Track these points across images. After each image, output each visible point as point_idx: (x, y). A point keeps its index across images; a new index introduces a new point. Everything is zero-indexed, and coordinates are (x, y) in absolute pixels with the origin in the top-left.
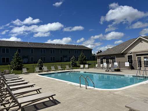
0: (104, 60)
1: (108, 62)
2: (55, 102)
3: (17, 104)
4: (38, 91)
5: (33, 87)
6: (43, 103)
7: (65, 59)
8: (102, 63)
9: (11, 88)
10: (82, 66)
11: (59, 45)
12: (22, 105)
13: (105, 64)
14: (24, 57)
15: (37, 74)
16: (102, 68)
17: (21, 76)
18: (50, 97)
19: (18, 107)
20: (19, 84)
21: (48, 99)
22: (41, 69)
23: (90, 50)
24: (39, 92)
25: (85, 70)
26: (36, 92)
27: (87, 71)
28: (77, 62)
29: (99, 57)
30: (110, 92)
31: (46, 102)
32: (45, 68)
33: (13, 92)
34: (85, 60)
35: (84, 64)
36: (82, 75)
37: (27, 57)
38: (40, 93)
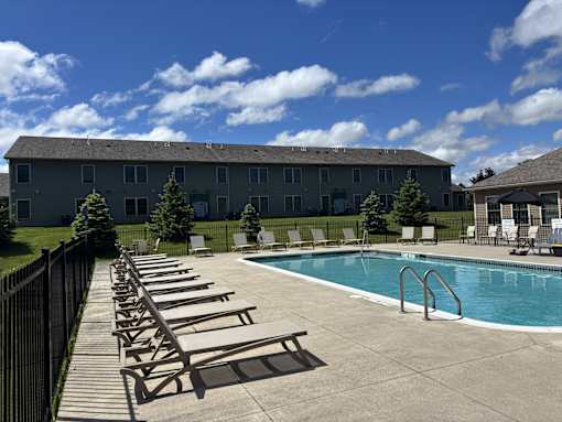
0: (507, 210)
1: (520, 218)
2: (306, 361)
3: (177, 355)
4: (243, 315)
5: (228, 299)
6: (264, 359)
7: (339, 204)
8: (494, 218)
9: (156, 299)
10: (408, 232)
11: (318, 151)
12: (194, 359)
13: (509, 227)
14: (194, 198)
15: (240, 258)
16: (496, 241)
17: (186, 262)
18: (288, 338)
19: (180, 365)
20: (182, 290)
21: (278, 348)
22: (252, 239)
23: (444, 169)
24: (247, 321)
25: (420, 248)
26: (236, 320)
27: (430, 250)
28: (388, 217)
29: (481, 195)
30: (532, 338)
31: (275, 358)
32: (267, 236)
33: (166, 315)
34: (421, 207)
35: (419, 224)
36: (409, 266)
37: (205, 197)
38: (252, 323)
